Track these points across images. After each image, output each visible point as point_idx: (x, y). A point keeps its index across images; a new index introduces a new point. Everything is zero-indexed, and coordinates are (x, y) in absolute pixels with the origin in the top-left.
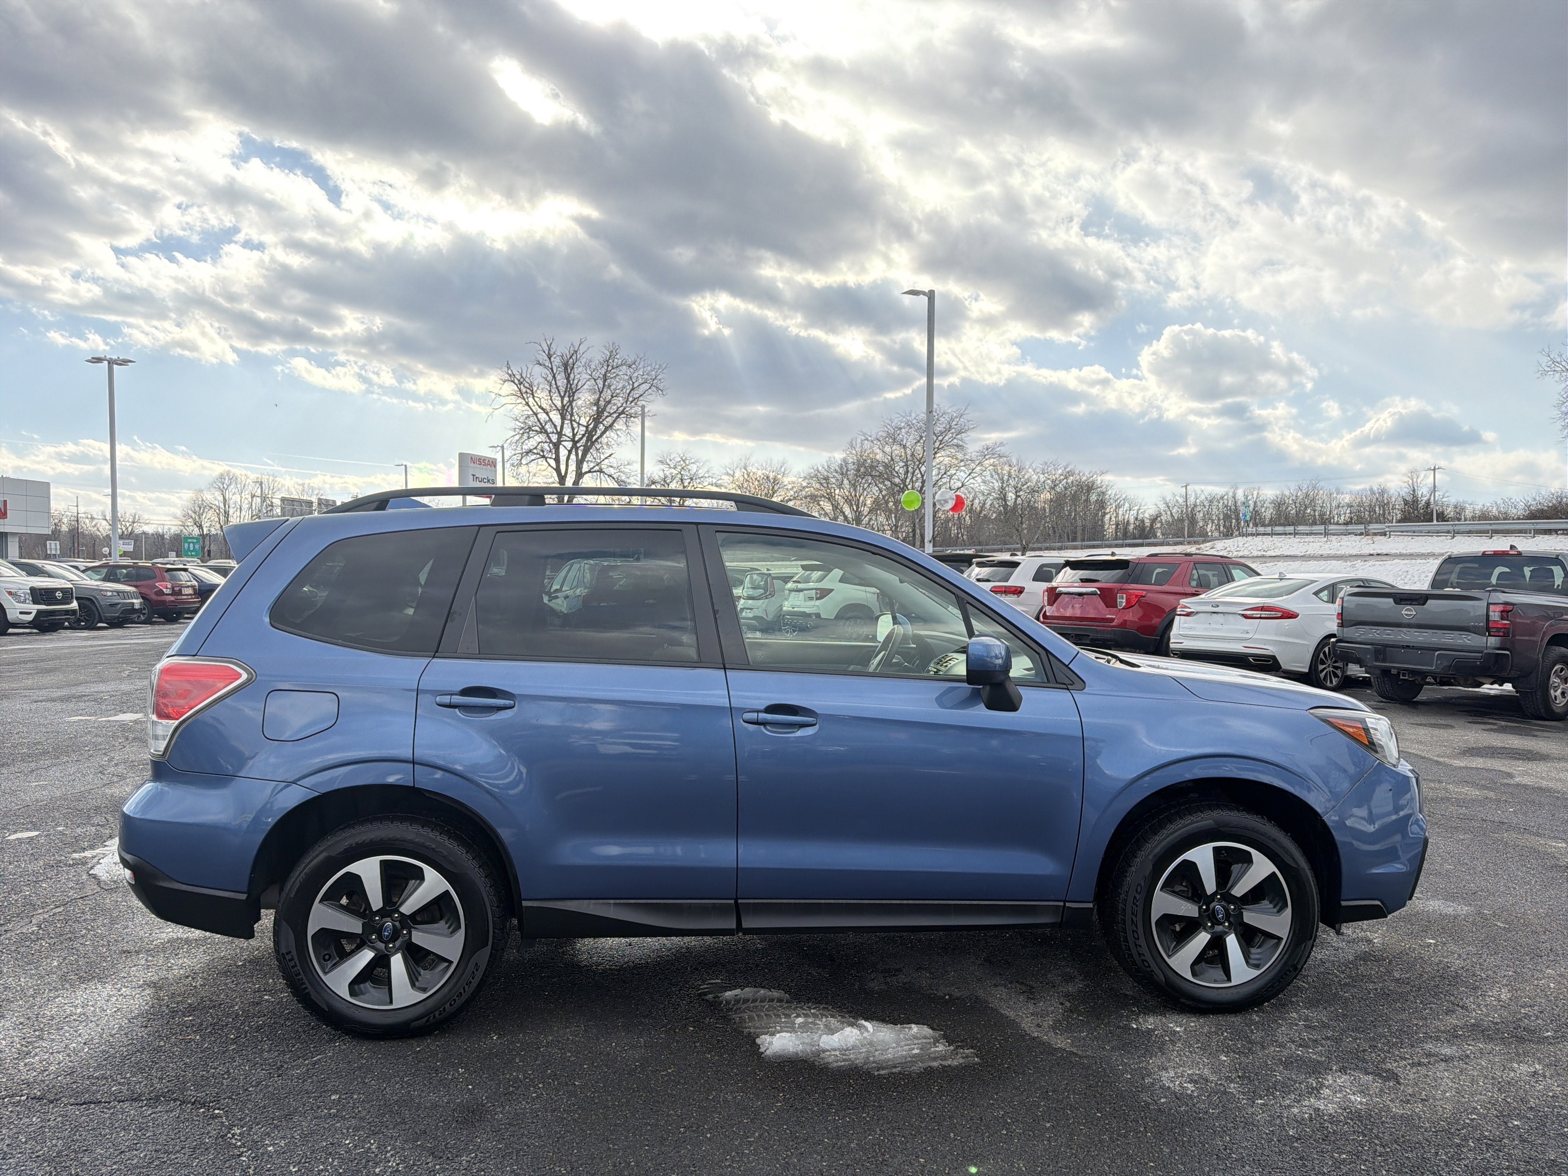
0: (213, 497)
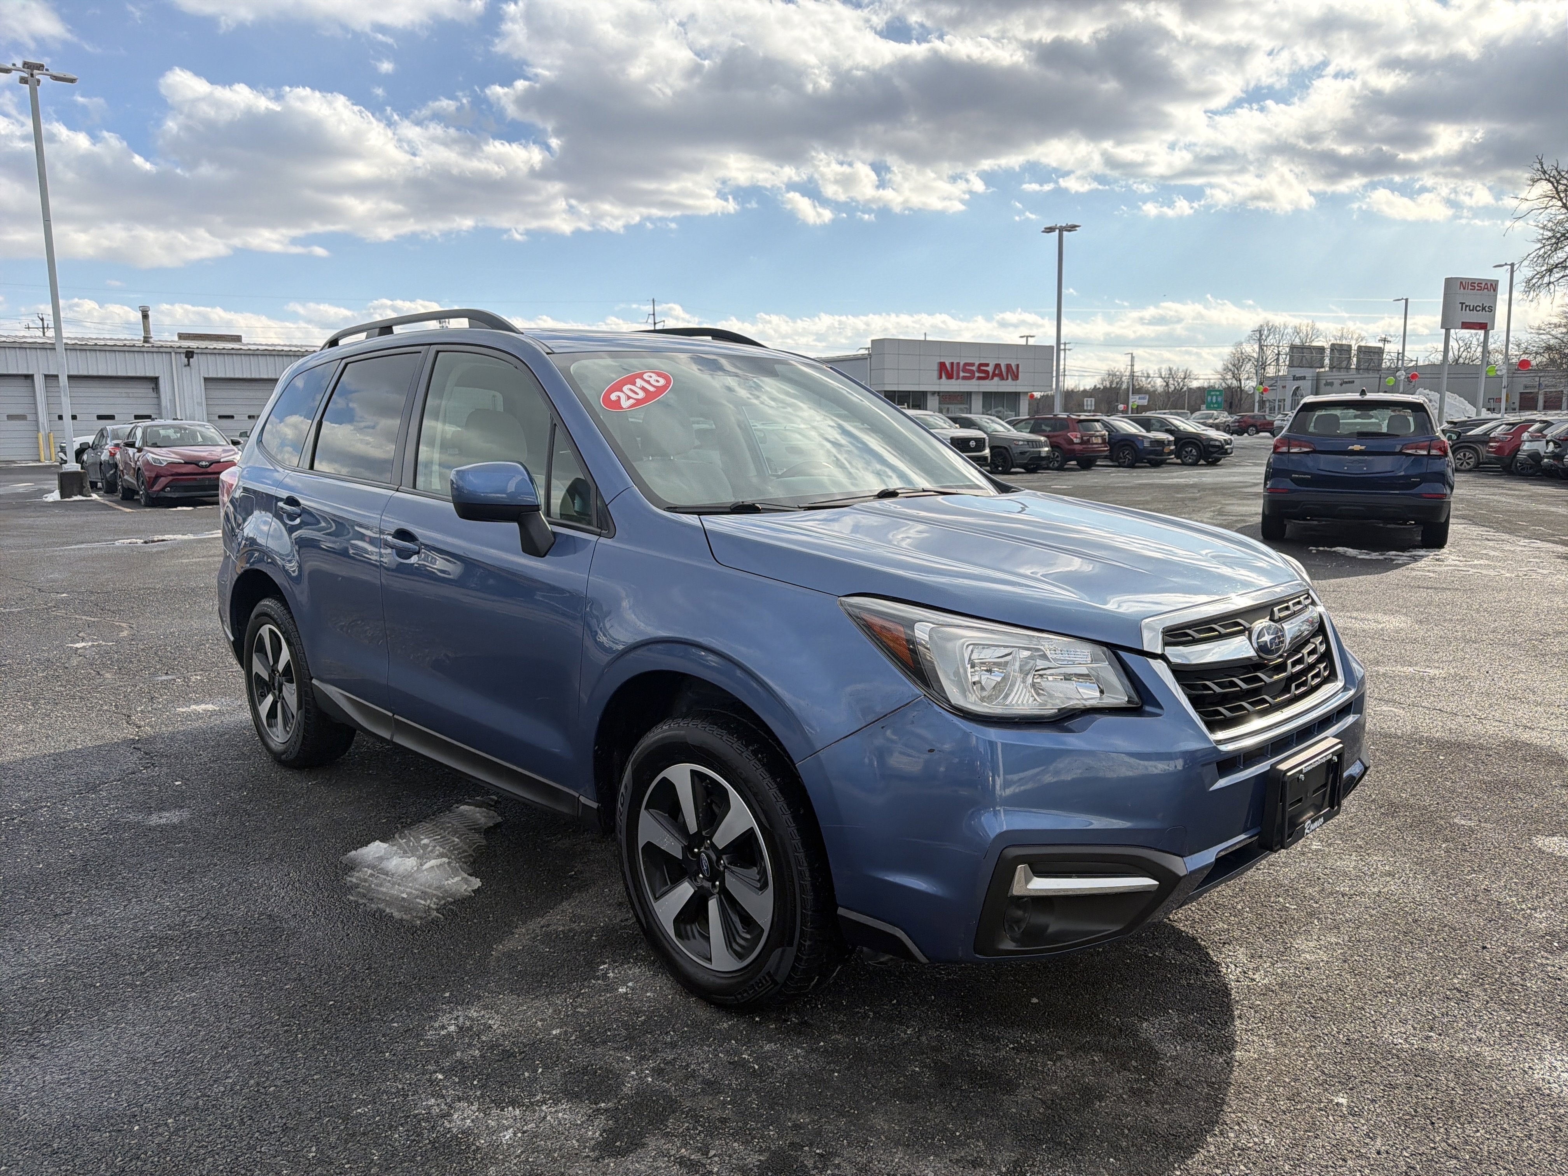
0: (1251, 349)
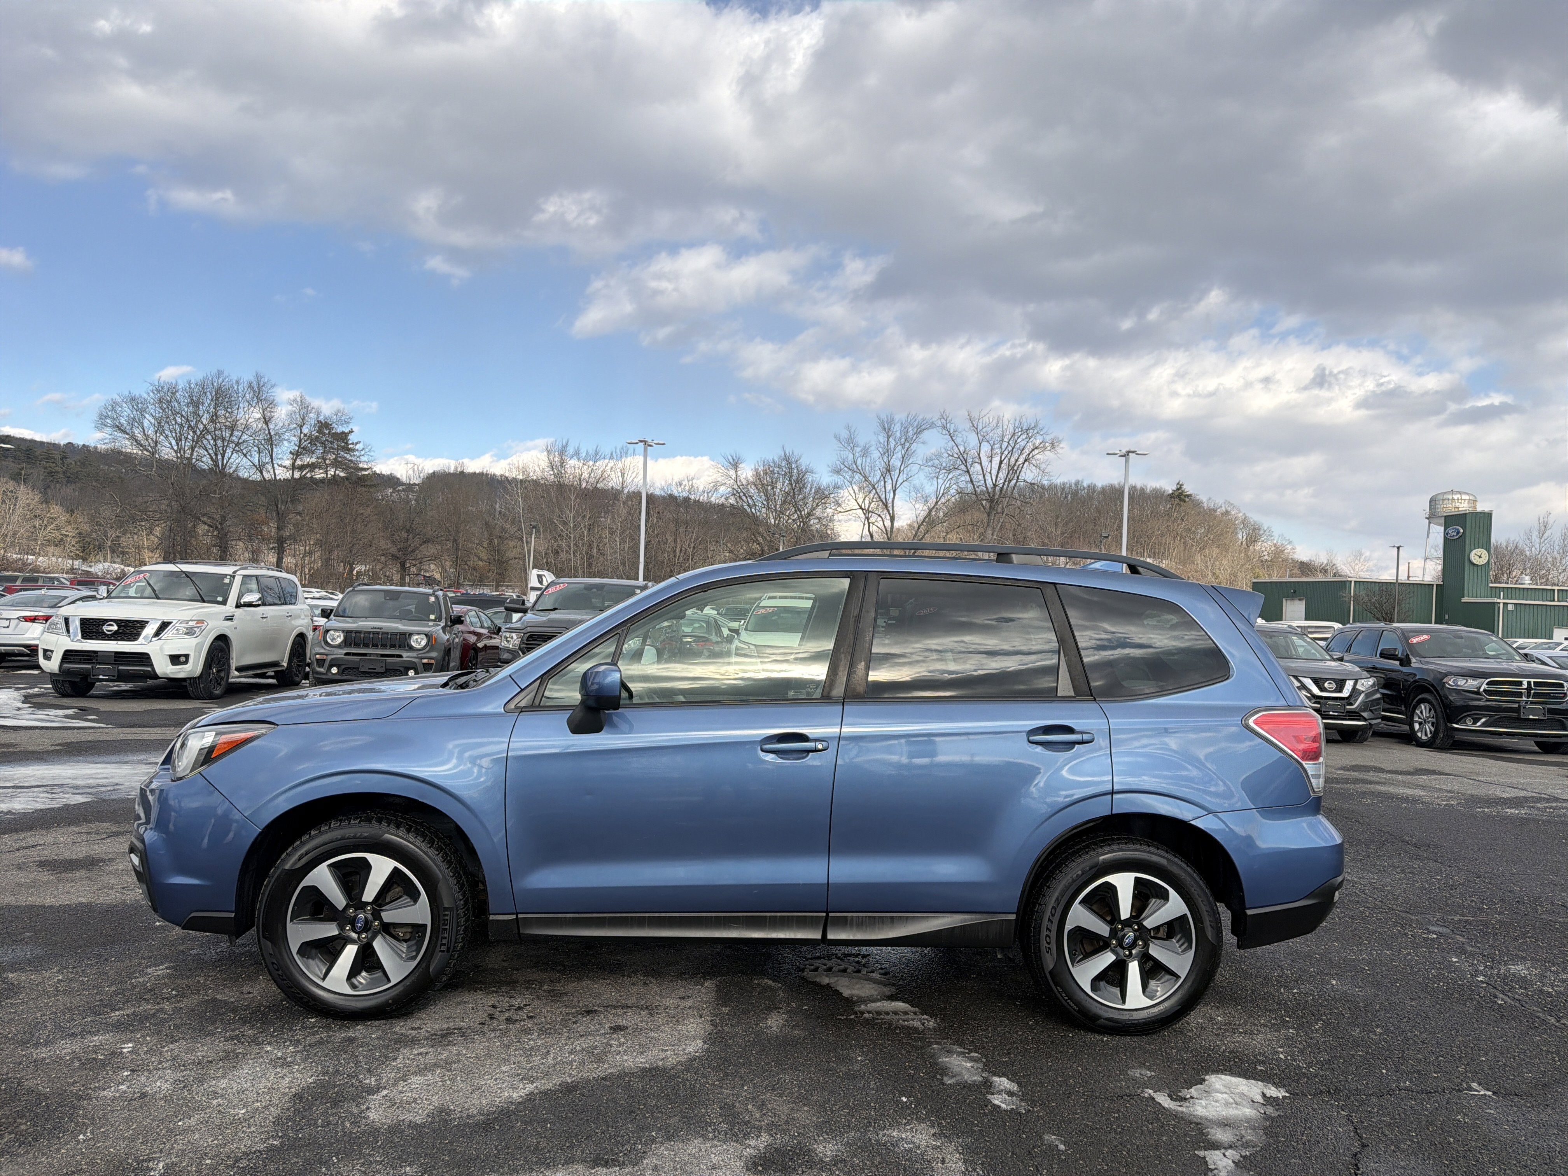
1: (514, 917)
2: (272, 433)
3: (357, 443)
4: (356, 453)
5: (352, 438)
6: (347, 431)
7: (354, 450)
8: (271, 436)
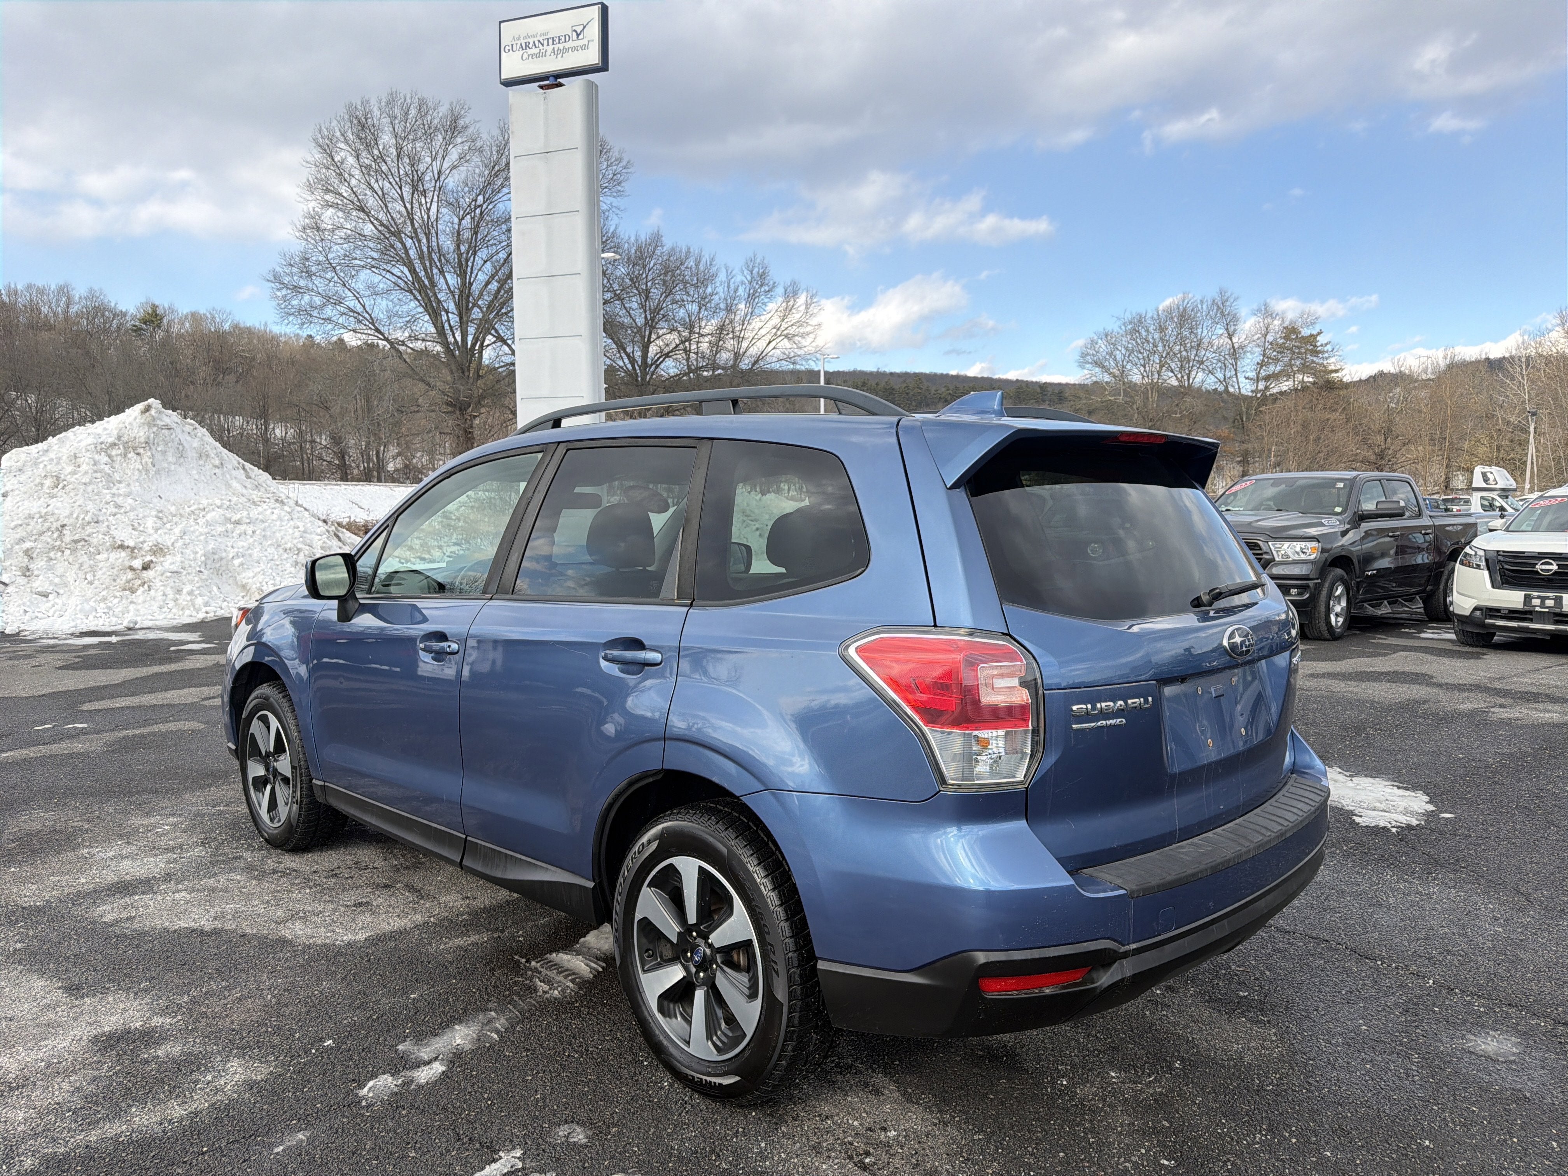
1: (322, 783)
2: (1236, 346)
3: (1326, 344)
4: (1326, 355)
5: (1321, 340)
6: (1315, 333)
7: (1323, 352)
8: (1234, 350)
